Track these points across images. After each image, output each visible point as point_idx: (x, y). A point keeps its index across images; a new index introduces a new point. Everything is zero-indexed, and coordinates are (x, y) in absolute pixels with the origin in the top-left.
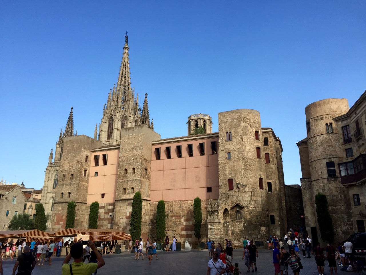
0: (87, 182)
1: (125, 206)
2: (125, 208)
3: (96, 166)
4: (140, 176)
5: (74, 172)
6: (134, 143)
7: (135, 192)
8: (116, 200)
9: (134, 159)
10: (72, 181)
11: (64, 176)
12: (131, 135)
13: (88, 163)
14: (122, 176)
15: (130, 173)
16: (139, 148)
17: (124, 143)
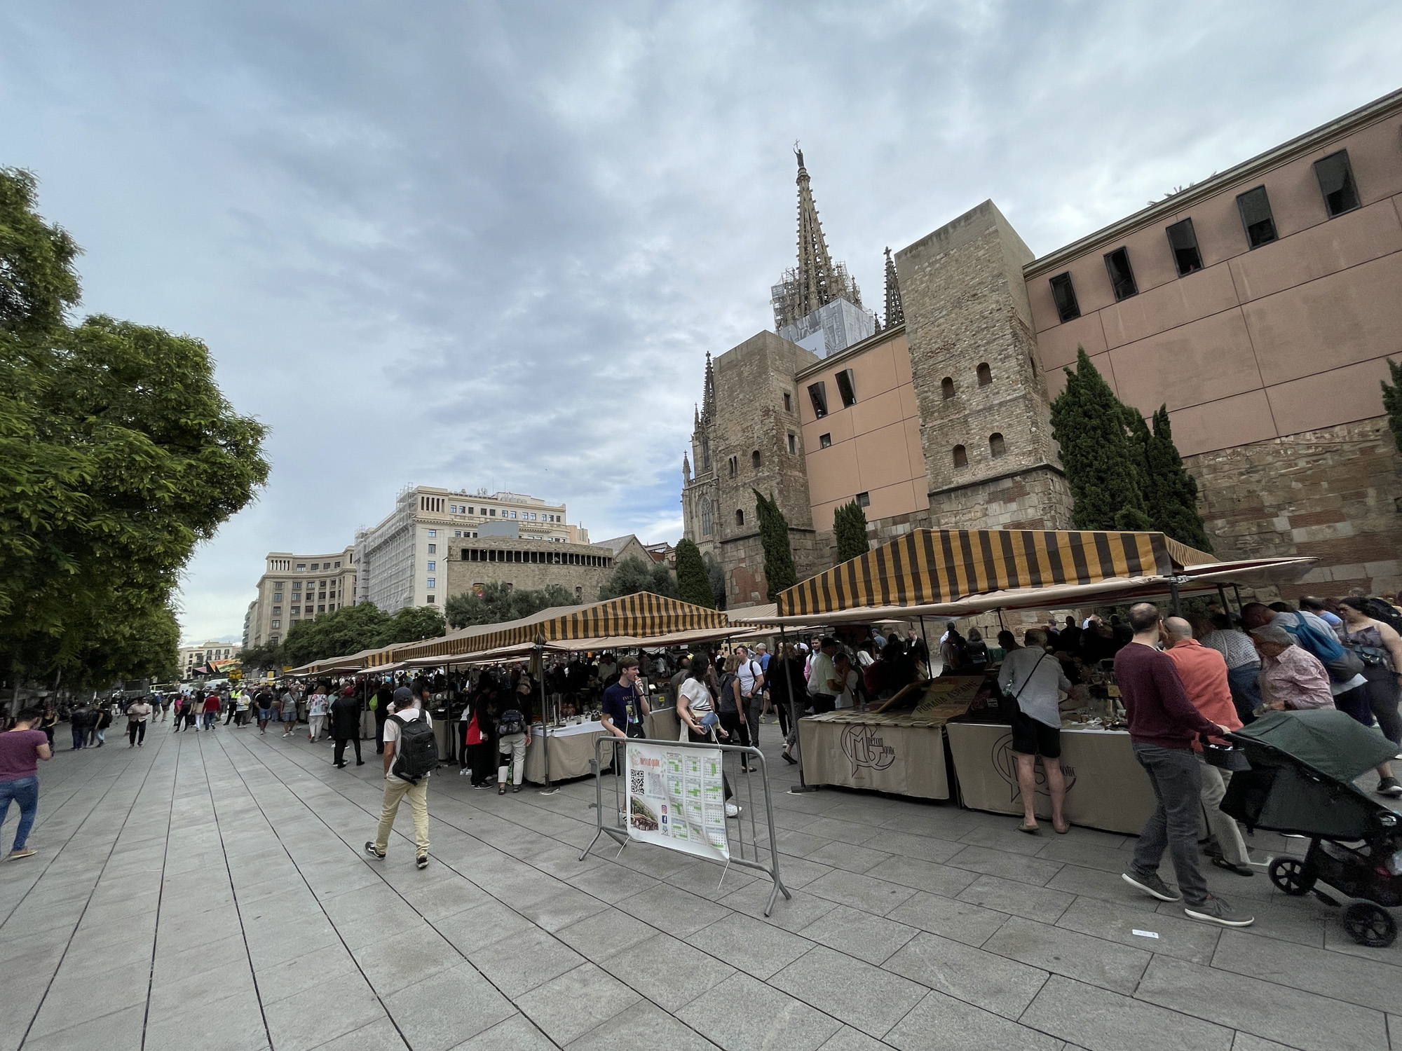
0: (804, 471)
1: (978, 508)
2: (979, 514)
3: (818, 418)
4: (1020, 385)
5: (761, 444)
6: (959, 280)
7: (1012, 448)
8: (929, 496)
9: (974, 335)
10: (759, 472)
11: (733, 463)
12: (938, 257)
13: (795, 415)
14: (936, 408)
15: (968, 387)
16: (991, 288)
17: (916, 295)
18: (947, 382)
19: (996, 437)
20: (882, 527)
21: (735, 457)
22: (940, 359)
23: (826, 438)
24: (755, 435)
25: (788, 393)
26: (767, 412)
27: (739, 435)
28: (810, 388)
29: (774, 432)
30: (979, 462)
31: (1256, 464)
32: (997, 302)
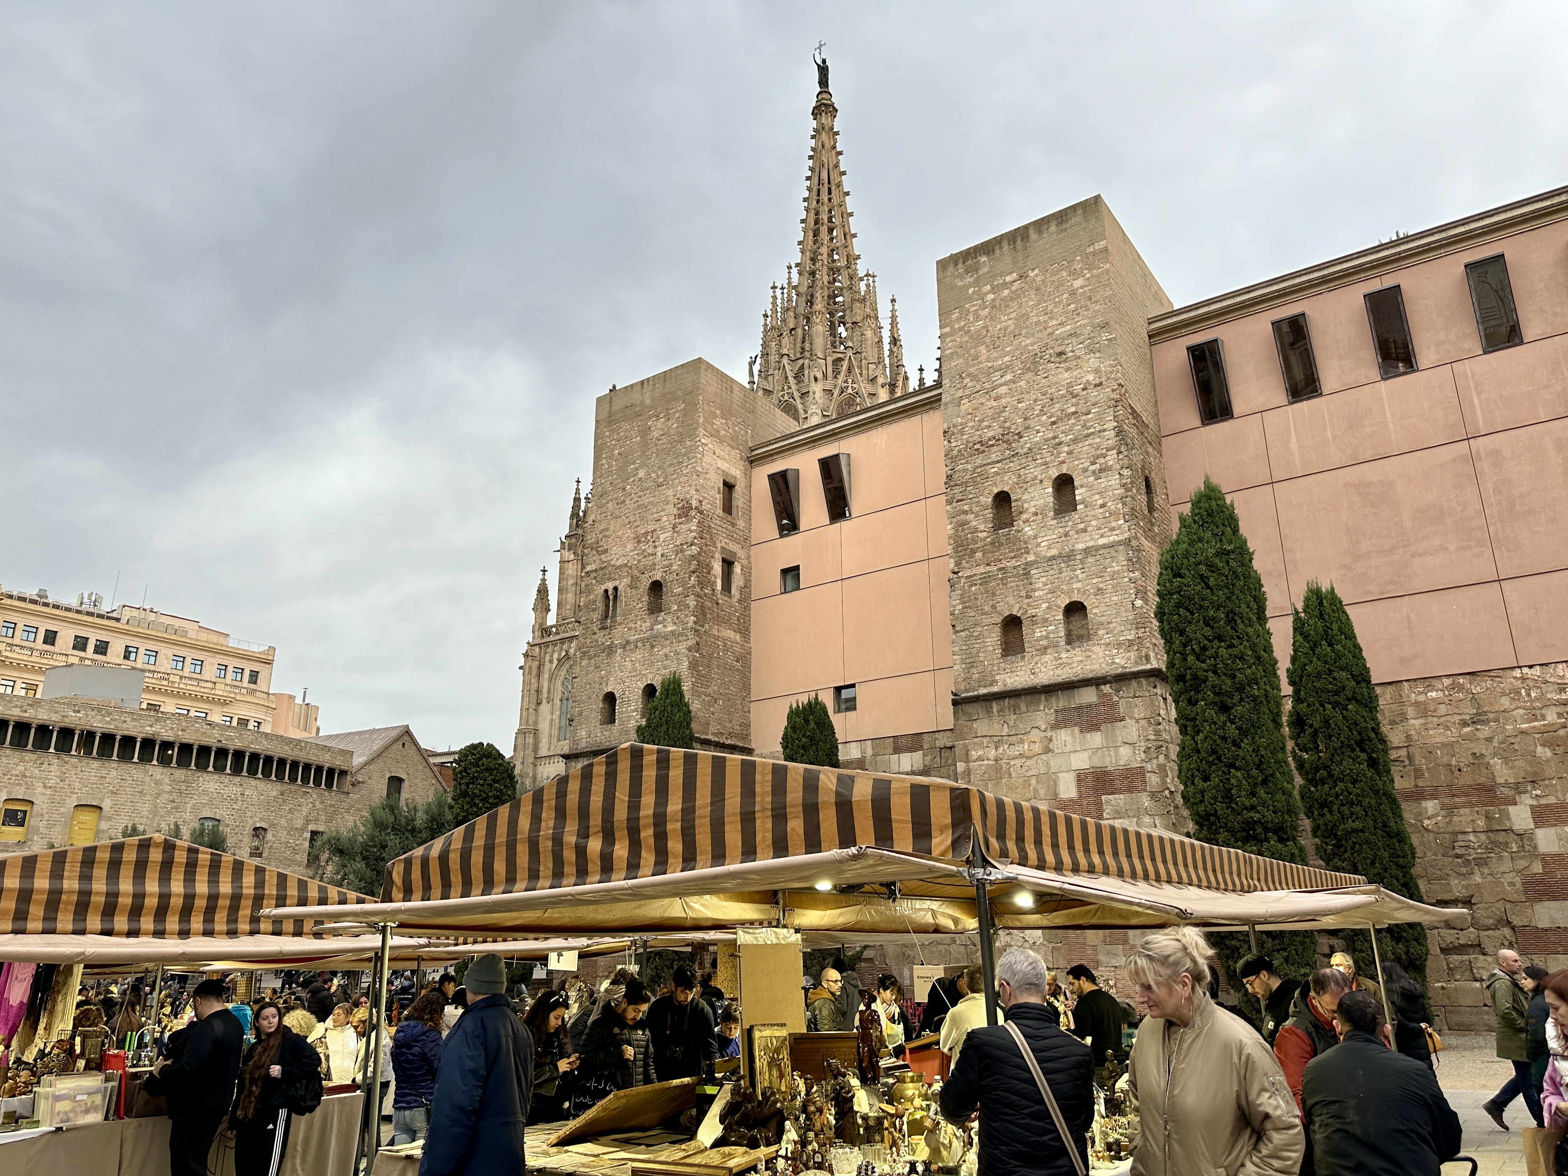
0: (744, 631)
1: (1035, 735)
2: (1037, 748)
3: (782, 536)
4: (1122, 522)
5: (668, 569)
6: (1038, 323)
7: (1101, 632)
8: (955, 703)
9: (1054, 423)
10: (657, 622)
11: (611, 598)
12: (1008, 279)
13: (741, 524)
14: (980, 544)
15: (1036, 514)
16: (1089, 344)
17: (966, 338)
18: (1003, 500)
19: (1075, 610)
20: (875, 755)
21: (616, 589)
22: (994, 457)
23: (791, 575)
24: (659, 551)
25: (732, 481)
26: (685, 511)
27: (629, 547)
28: (772, 477)
29: (695, 550)
30: (1044, 650)
31: (1486, 709)
32: (1097, 371)
